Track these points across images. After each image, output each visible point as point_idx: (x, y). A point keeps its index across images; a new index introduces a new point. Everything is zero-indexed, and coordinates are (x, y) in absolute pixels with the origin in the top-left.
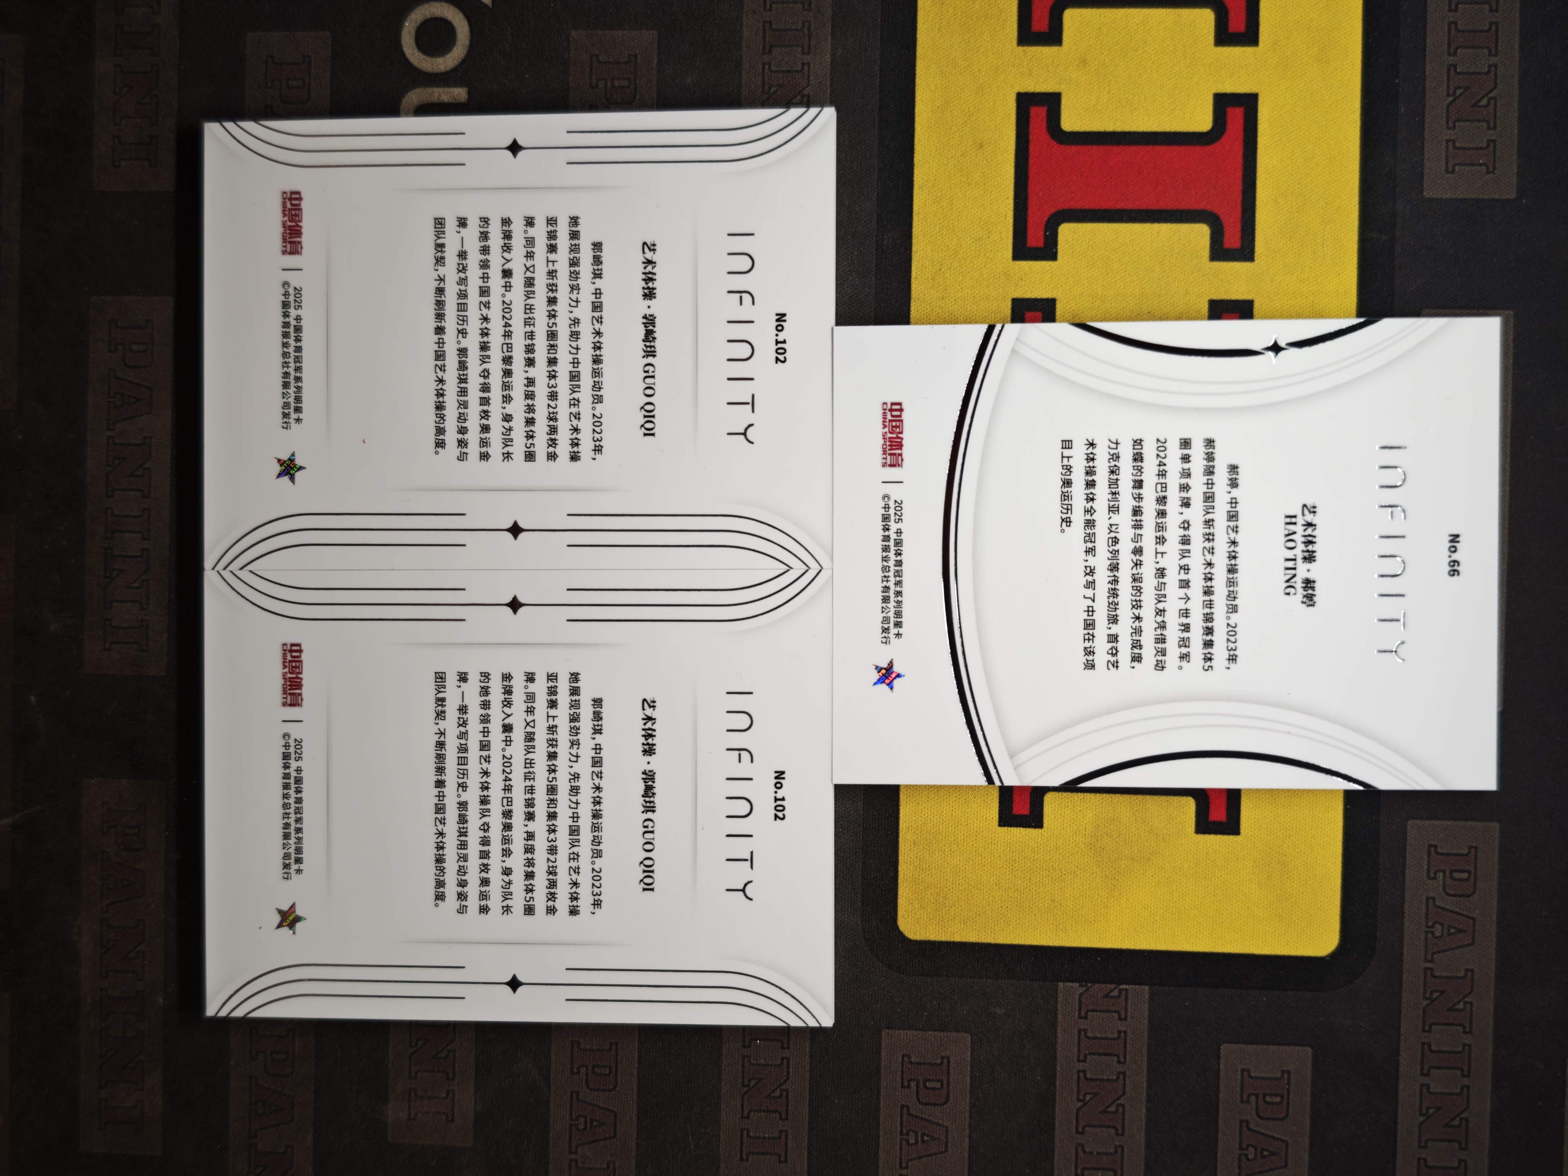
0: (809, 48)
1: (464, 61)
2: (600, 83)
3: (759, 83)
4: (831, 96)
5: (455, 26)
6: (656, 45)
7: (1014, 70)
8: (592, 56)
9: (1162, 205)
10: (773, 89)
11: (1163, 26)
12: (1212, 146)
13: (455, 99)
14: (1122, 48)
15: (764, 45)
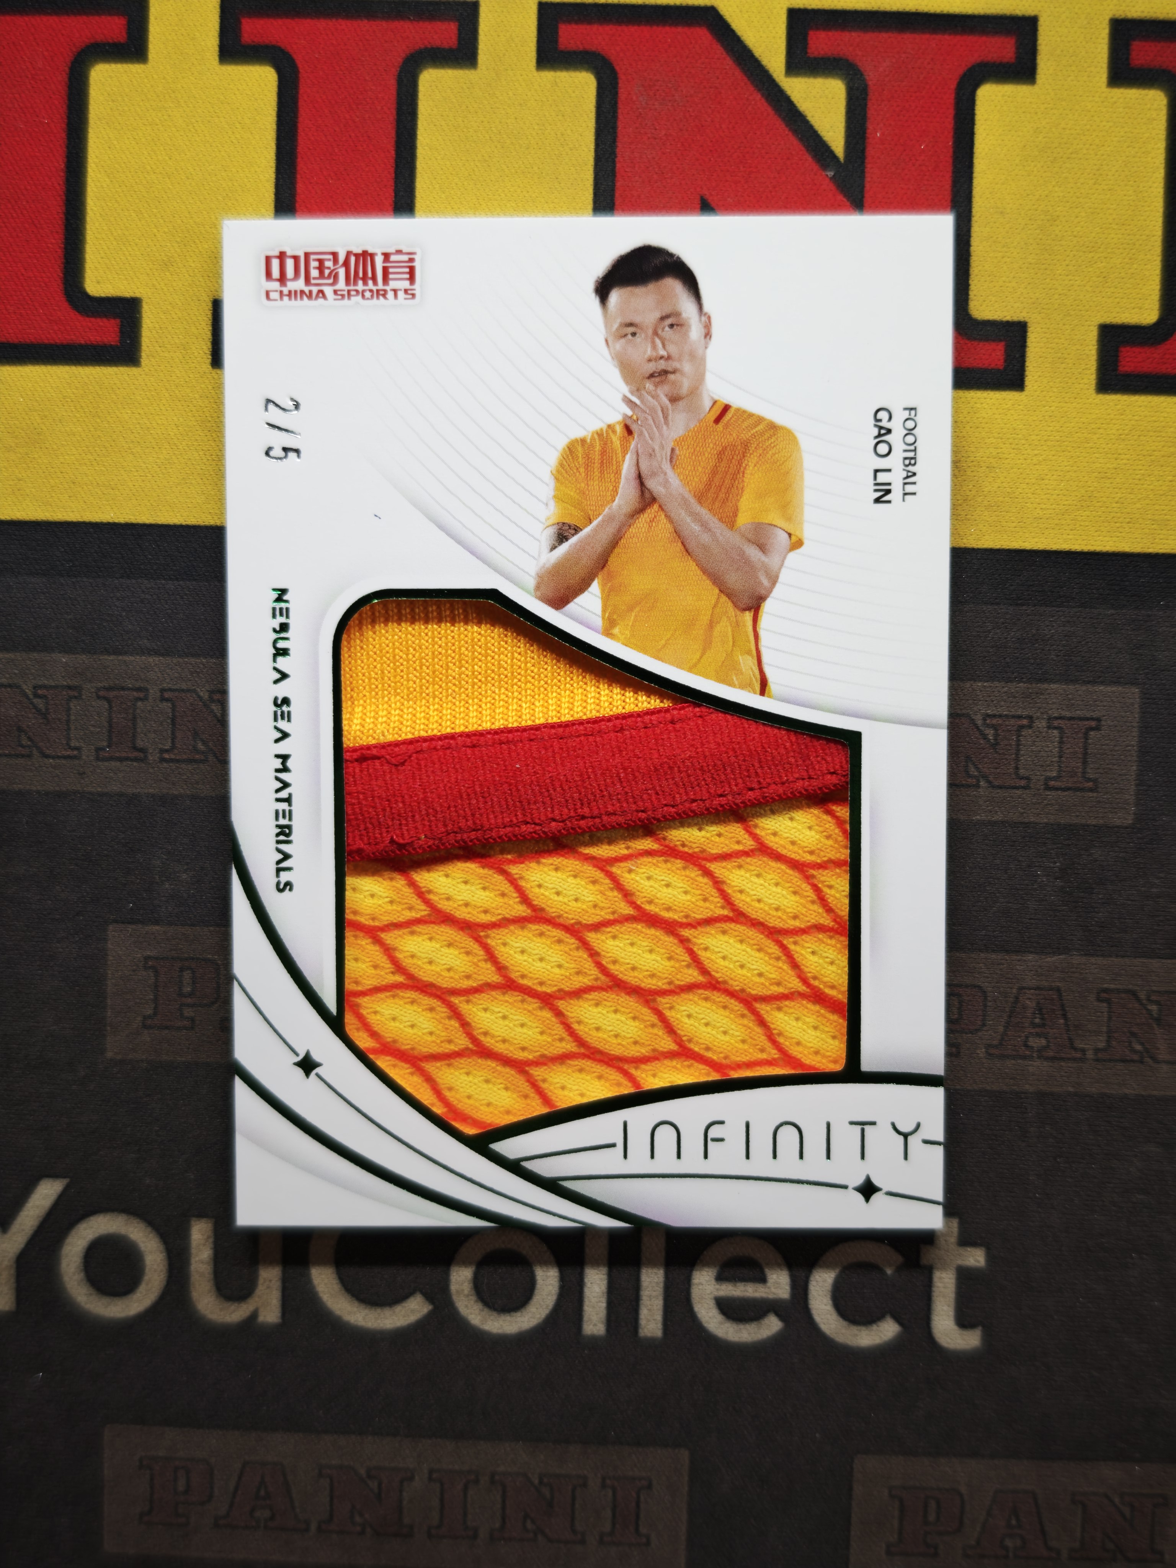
0: (139, 689)
1: (151, 1223)
2: (186, 1014)
3: (190, 767)
4: (212, 657)
5: (97, 1235)
6: (130, 928)
7: (178, 372)
8: (145, 1026)
9: (388, 142)
10: (200, 746)
11: (115, 142)
12: (300, 66)
13: (208, 1237)
14: (145, 205)
15: (132, 760)
